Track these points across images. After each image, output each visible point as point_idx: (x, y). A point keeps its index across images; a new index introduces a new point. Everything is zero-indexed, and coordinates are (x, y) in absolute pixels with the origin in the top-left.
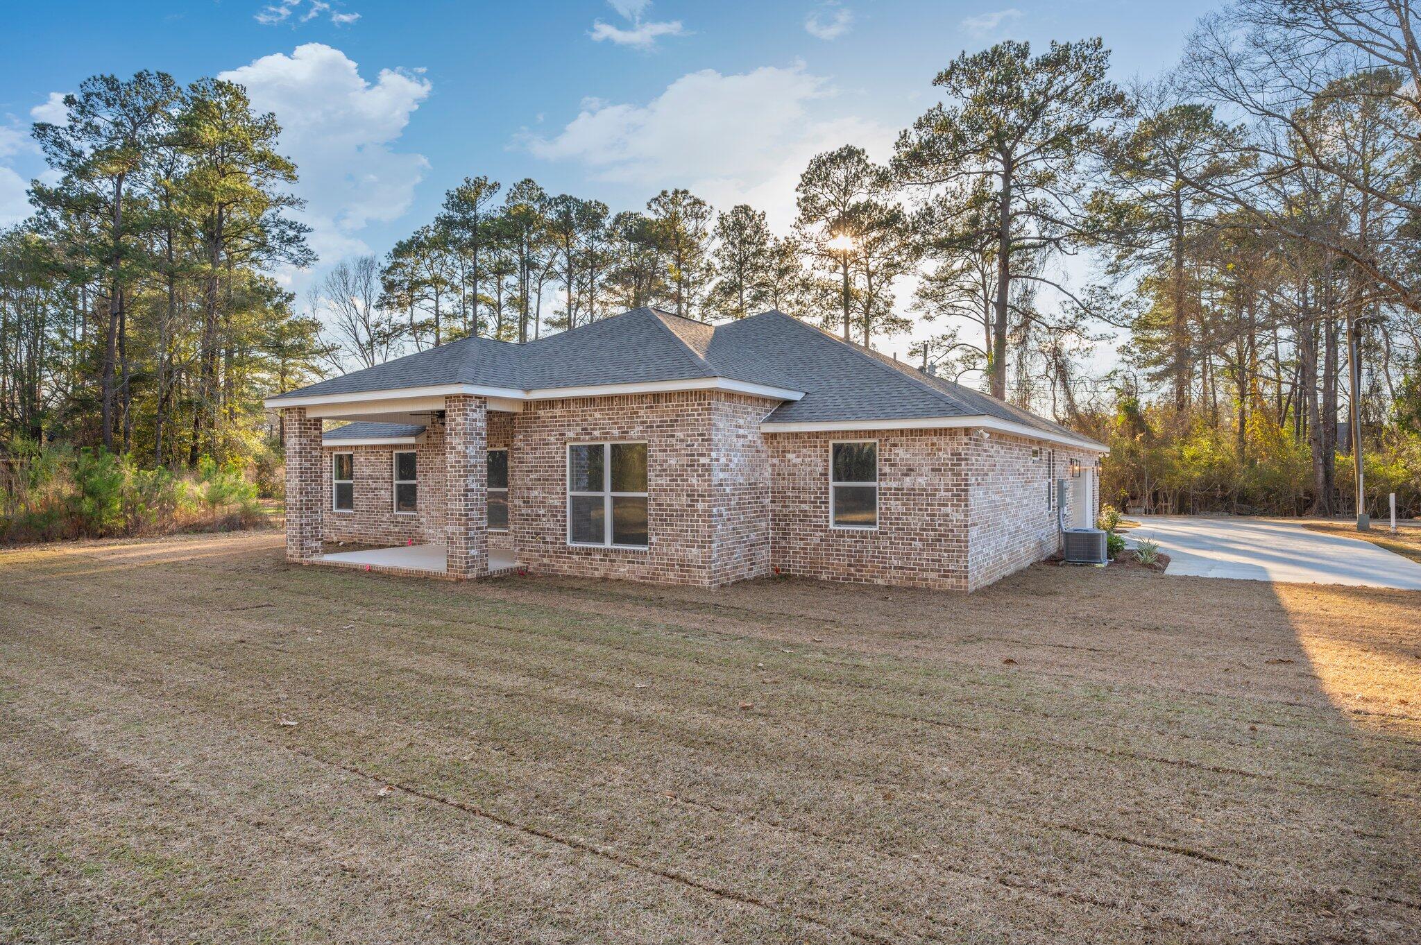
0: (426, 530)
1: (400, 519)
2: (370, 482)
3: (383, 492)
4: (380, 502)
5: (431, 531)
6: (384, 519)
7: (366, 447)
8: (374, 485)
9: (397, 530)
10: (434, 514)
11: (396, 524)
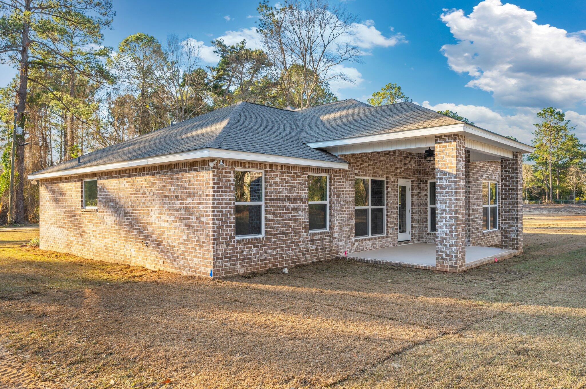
0: (338, 243)
1: (317, 237)
2: (287, 203)
3: (300, 213)
4: (298, 223)
5: (342, 243)
6: (302, 239)
7: (283, 166)
8: (291, 206)
9: (314, 247)
10: (344, 228)
11: (312, 242)
